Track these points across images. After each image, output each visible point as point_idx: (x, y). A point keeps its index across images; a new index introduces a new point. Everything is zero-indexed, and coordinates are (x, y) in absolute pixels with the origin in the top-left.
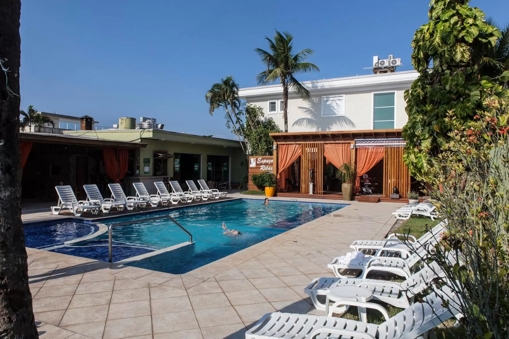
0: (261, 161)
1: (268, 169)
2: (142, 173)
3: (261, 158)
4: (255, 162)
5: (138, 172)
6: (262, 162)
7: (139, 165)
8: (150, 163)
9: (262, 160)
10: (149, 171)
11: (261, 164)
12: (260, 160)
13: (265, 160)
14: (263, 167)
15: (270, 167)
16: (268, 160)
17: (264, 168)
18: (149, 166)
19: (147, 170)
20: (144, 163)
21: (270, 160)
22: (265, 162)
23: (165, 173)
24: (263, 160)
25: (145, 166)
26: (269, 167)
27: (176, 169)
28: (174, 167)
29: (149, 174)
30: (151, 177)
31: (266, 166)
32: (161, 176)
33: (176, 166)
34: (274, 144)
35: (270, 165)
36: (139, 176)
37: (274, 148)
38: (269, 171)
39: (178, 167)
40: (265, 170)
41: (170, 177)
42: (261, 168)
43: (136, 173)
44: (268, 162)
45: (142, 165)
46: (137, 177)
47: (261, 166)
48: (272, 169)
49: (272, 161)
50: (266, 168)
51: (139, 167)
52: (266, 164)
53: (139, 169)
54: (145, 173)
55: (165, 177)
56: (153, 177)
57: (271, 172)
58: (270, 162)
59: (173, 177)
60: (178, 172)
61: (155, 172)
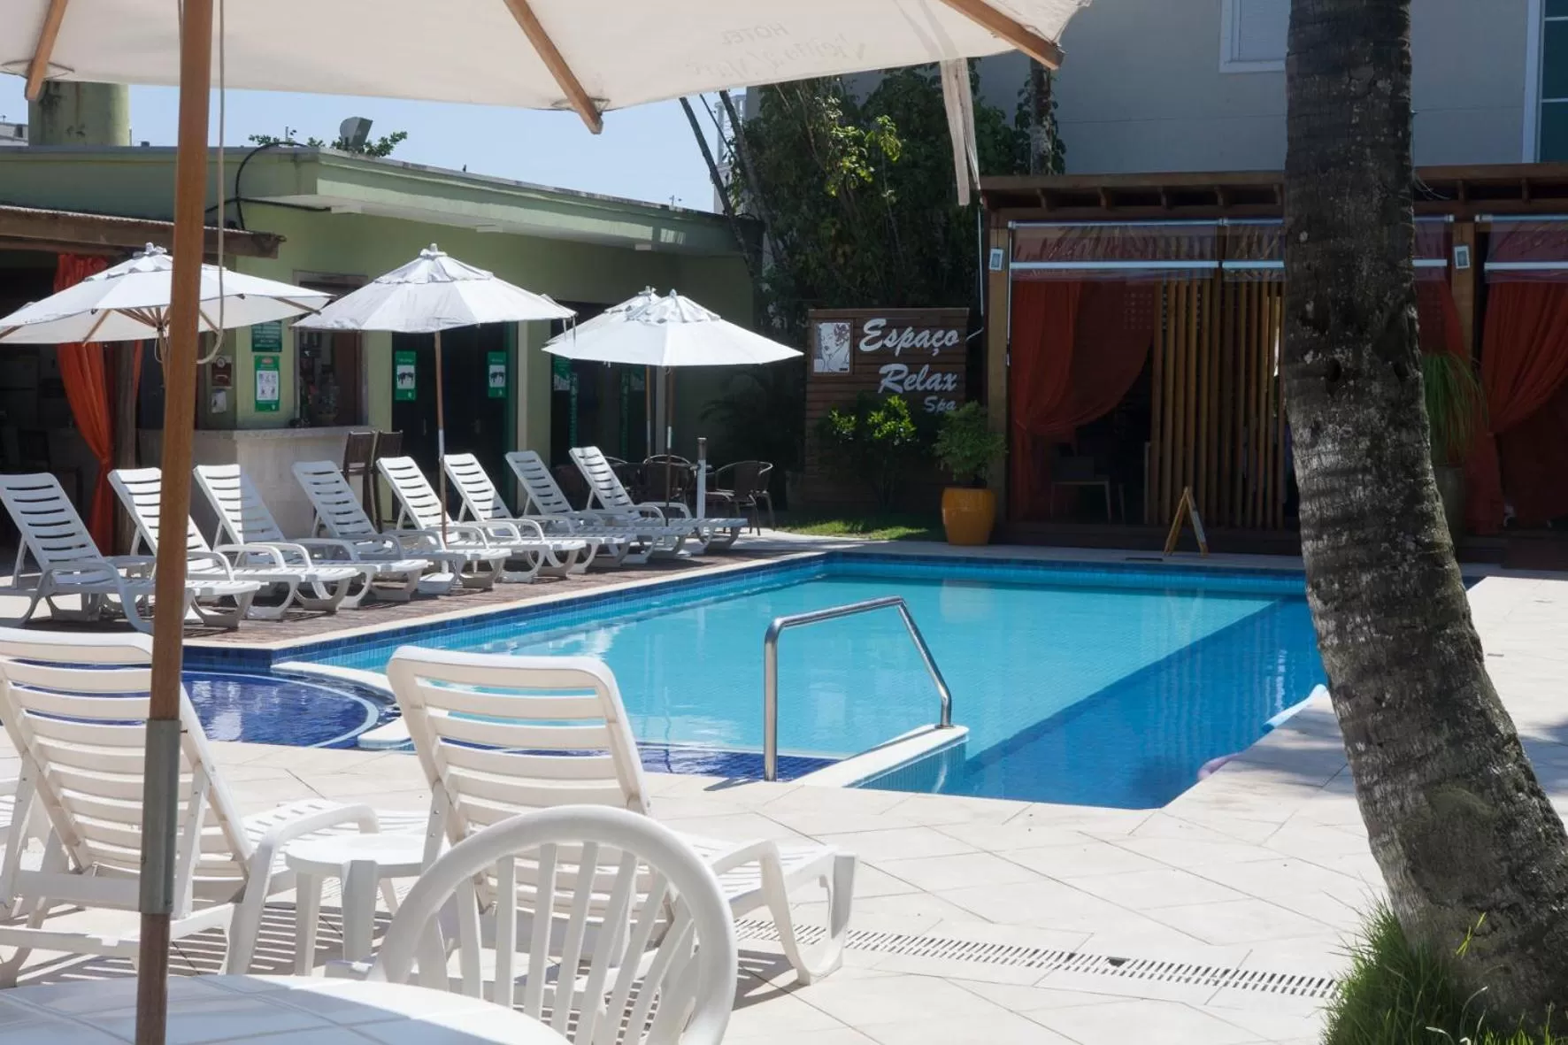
0: (883, 337)
1: (928, 385)
2: (245, 408)
3: (882, 322)
4: (846, 346)
6: (889, 344)
7: (229, 360)
8: (281, 351)
9: (885, 331)
10: (276, 397)
11: (885, 356)
12: (878, 333)
13: (908, 333)
14: (897, 373)
15: (938, 376)
16: (926, 333)
17: (901, 382)
18: (276, 367)
19: (268, 389)
20: (254, 349)
21: (940, 333)
22: (907, 345)
23: (352, 413)
24: (894, 332)
25: (258, 365)
26: (930, 373)
27: (400, 386)
28: (394, 370)
29: (275, 413)
30: (291, 431)
31: (914, 370)
32: (334, 430)
33: (401, 369)
34: (993, 239)
35: (941, 362)
36: (228, 423)
37: (996, 263)
38: (935, 398)
39: (410, 375)
40: (903, 396)
41: (380, 434)
42: (885, 382)
43: (214, 410)
44: (926, 345)
45: (244, 358)
46: (222, 432)
47: (883, 370)
48: (950, 387)
49: (955, 340)
50: (915, 382)
51: (229, 375)
52: (914, 358)
53: (227, 383)
54: (262, 406)
55: (355, 431)
56: (300, 432)
57: (947, 401)
58: (937, 345)
59: (393, 430)
60: (409, 402)
61: (304, 400)
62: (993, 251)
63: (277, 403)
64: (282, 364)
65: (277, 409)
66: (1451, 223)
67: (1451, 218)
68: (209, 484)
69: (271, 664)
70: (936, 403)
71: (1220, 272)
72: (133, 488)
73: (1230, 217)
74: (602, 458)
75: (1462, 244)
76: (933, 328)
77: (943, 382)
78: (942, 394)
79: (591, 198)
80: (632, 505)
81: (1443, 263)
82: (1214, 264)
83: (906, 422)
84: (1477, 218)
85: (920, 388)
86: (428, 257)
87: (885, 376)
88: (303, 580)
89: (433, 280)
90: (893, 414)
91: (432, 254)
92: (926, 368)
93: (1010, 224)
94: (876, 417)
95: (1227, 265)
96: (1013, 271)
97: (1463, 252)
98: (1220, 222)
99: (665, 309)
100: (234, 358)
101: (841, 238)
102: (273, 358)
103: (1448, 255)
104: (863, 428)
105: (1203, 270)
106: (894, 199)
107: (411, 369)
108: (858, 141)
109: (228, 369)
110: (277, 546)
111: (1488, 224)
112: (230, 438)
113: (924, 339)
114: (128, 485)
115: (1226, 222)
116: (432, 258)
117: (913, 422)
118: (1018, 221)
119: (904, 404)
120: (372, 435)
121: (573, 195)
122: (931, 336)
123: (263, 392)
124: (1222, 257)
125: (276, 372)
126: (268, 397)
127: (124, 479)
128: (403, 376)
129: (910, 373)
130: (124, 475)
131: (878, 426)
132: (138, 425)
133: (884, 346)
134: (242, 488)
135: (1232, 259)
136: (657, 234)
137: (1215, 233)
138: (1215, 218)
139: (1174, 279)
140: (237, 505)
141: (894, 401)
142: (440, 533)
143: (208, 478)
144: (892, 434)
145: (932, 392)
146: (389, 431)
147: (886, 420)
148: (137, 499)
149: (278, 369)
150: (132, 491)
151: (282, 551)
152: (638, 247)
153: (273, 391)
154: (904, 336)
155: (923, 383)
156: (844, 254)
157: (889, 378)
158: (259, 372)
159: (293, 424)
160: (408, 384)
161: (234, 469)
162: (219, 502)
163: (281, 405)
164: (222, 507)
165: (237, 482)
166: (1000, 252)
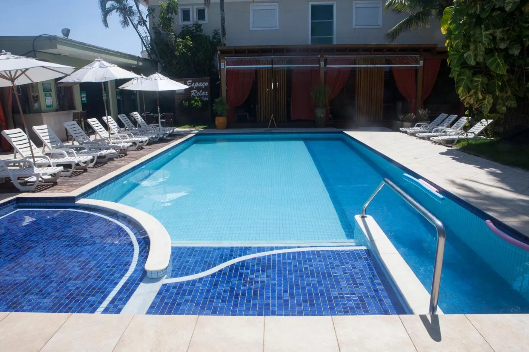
0: (191, 84)
1: (202, 95)
2: (43, 107)
3: (191, 81)
5: (36, 105)
6: (193, 86)
7: (37, 94)
8: (51, 91)
9: (192, 83)
10: (52, 104)
11: (192, 88)
12: (190, 83)
14: (195, 92)
15: (204, 92)
16: (201, 83)
17: (196, 94)
18: (50, 95)
19: (49, 102)
20: (44, 91)
21: (204, 83)
22: (197, 86)
23: (72, 107)
24: (194, 83)
25: (46, 96)
26: (202, 92)
27: (83, 100)
28: (81, 96)
29: (52, 108)
30: (57, 112)
31: (199, 91)
32: (68, 111)
33: (83, 95)
34: (221, 61)
35: (205, 89)
36: (39, 111)
37: (222, 67)
38: (203, 97)
39: (85, 97)
40: (198, 97)
41: (81, 112)
42: (192, 94)
43: (35, 108)
44: (201, 86)
45: (41, 94)
46: (38, 114)
47: (192, 91)
48: (207, 95)
49: (207, 84)
50: (199, 94)
51: (38, 98)
52: (198, 89)
53: (37, 100)
54: (48, 106)
55: (75, 111)
56: (60, 112)
57: (206, 98)
58: (203, 86)
59: (83, 110)
60: (86, 103)
61: (59, 104)
62: (222, 64)
63: (52, 105)
64: (52, 95)
65: (52, 107)
66: (320, 57)
67: (320, 56)
68: (38, 132)
69: (75, 202)
70: (204, 98)
71: (272, 67)
72: (11, 136)
73: (274, 56)
74: (138, 115)
75: (322, 61)
76: (202, 82)
77: (205, 94)
78: (205, 96)
79: (124, 54)
80: (147, 126)
81: (318, 65)
82: (271, 66)
83: (200, 103)
84: (325, 56)
85: (200, 95)
86: (98, 61)
87: (192, 93)
88: (77, 163)
89: (101, 67)
90: (196, 101)
91: (99, 60)
92: (201, 91)
93: (225, 58)
94: (193, 102)
95: (273, 66)
96: (226, 68)
97: (322, 63)
98: (271, 57)
99: (156, 77)
100: (39, 94)
101: (177, 64)
102: (50, 94)
103: (319, 64)
104: (190, 105)
105: (268, 67)
106: (190, 55)
107: (85, 95)
108: (182, 42)
109: (37, 97)
110: (64, 150)
111: (327, 57)
112: (40, 115)
113: (200, 85)
114: (9, 135)
115: (273, 57)
116: (99, 61)
117: (201, 102)
118: (227, 57)
119: (199, 99)
120: (79, 112)
121: (120, 53)
122: (202, 84)
123: (48, 103)
124: (272, 64)
125: (51, 97)
126: (50, 104)
127: (7, 133)
128: (83, 97)
129: (198, 92)
130: (7, 132)
131: (194, 104)
132: (13, 113)
133: (192, 86)
134: (48, 132)
135: (275, 65)
136: (138, 63)
137: (271, 59)
138: (270, 56)
139: (262, 69)
140: (48, 137)
141: (196, 98)
142: (109, 139)
143: (37, 130)
144: (197, 105)
145: (203, 96)
146: (82, 111)
147: (195, 102)
148: (13, 140)
149: (51, 96)
150: (11, 137)
151: (66, 151)
152: (133, 66)
153: (51, 102)
154: (196, 84)
155: (201, 94)
156: (178, 67)
157: (193, 93)
158: (46, 97)
159: (57, 110)
160: (85, 99)
161: (45, 126)
162: (42, 137)
163: (53, 106)
164: (43, 139)
165: (47, 130)
166: (224, 64)
